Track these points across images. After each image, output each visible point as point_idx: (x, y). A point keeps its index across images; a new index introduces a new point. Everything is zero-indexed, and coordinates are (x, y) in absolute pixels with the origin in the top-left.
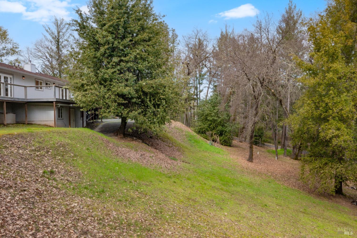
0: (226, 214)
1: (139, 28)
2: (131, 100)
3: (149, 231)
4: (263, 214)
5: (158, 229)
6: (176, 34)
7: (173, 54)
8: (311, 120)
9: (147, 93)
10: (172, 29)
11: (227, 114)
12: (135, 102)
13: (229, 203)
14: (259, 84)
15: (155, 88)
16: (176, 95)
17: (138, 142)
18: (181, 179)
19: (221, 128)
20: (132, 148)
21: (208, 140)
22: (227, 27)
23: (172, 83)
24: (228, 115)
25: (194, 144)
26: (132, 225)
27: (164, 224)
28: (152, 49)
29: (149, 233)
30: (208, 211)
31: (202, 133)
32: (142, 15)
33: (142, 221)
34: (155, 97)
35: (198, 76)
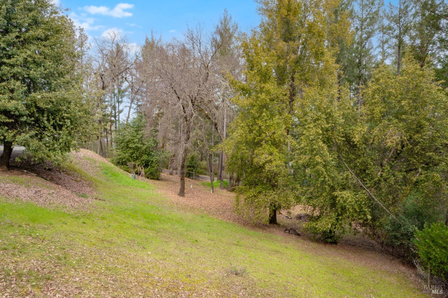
0: (149, 253)
1: (30, 21)
2: (19, 118)
3: (49, 279)
4: (192, 250)
5: (62, 277)
6: (86, 35)
7: (82, 61)
8: (244, 145)
9: (44, 109)
10: (79, 28)
11: (154, 140)
12: (25, 122)
13: (153, 242)
14: (190, 104)
15: (55, 103)
16: (86, 114)
17: (30, 176)
18: (93, 219)
19: (147, 158)
20: (22, 183)
21: (130, 173)
22: (153, 33)
23: (80, 98)
24: (155, 142)
25: (111, 178)
26: (24, 276)
27: (69, 270)
28: (51, 51)
29: (48, 281)
30: (128, 252)
31: (122, 164)
32: (35, 4)
33: (38, 269)
34: (55, 116)
35: (116, 91)
